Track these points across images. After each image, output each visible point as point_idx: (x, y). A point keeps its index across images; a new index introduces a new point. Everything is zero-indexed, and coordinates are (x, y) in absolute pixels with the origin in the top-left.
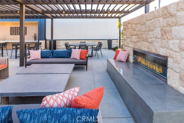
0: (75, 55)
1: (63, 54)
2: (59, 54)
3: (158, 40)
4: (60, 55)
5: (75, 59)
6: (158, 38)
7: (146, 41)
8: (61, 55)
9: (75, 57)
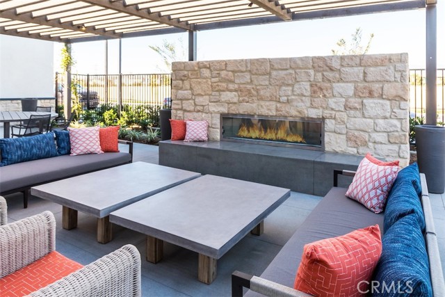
0: (92, 144)
1: (43, 145)
2: (32, 147)
3: (304, 98)
4: (34, 150)
5: (91, 153)
6: (305, 96)
7: (270, 100)
8: (39, 149)
9: (92, 150)
